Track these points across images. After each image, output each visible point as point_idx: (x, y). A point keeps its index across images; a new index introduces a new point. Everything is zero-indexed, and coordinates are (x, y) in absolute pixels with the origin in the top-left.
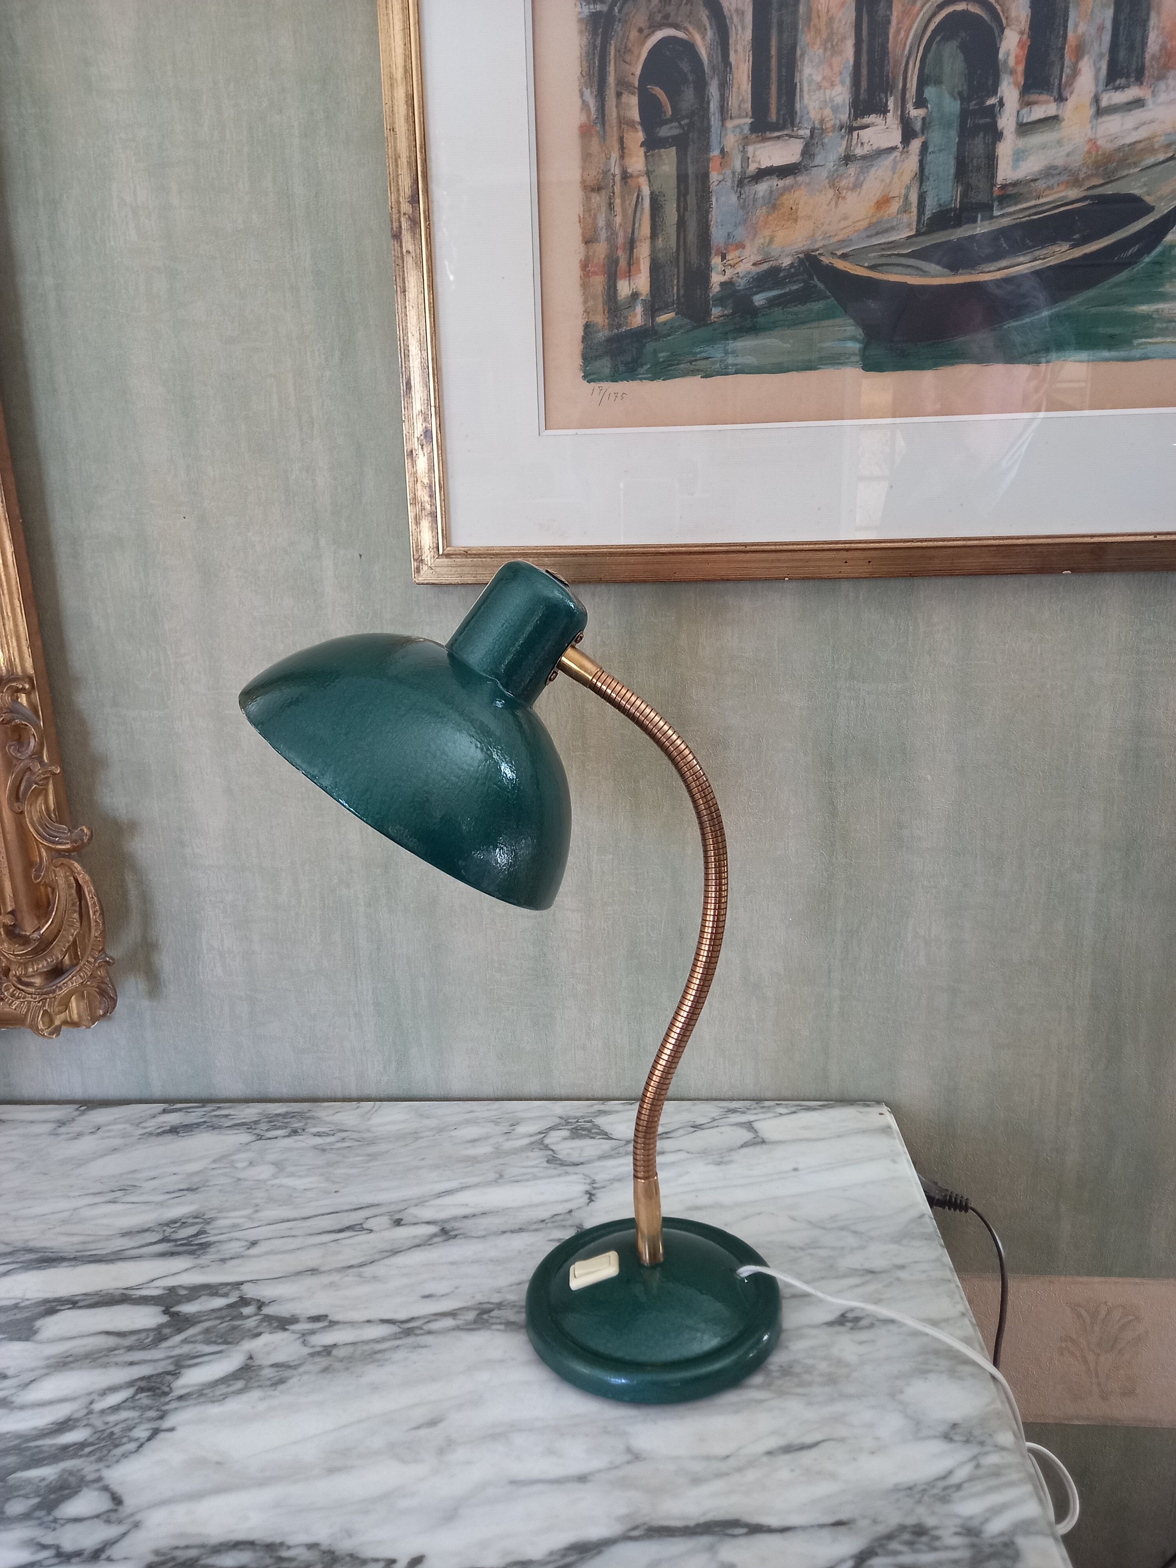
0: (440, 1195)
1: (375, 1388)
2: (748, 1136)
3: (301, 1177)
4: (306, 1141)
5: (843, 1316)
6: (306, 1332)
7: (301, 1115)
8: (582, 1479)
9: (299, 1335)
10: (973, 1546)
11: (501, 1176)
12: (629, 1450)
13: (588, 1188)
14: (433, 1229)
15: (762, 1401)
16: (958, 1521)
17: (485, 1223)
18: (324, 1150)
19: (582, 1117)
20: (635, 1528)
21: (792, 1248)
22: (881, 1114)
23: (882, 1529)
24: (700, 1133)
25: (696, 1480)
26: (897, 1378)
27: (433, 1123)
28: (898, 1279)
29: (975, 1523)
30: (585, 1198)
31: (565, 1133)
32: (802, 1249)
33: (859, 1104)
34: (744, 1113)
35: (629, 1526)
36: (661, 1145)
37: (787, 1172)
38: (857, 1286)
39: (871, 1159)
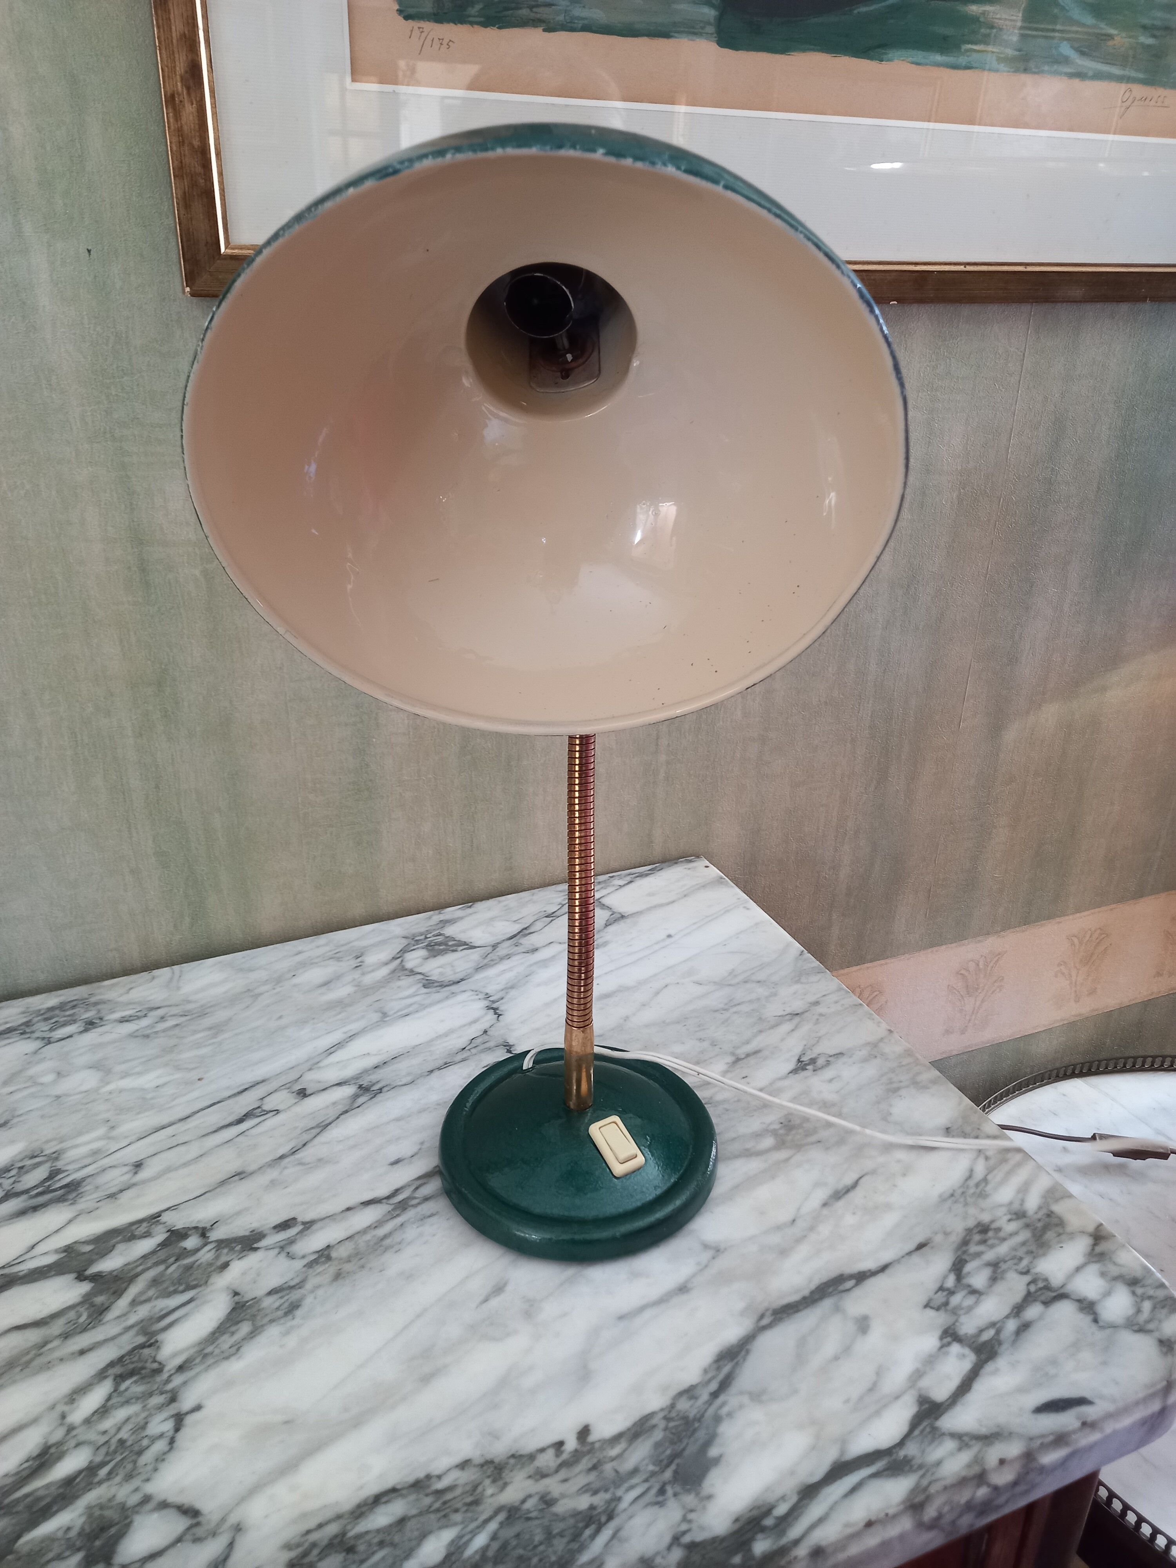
0: (330, 1051)
1: (409, 1276)
2: (604, 914)
3: (140, 1074)
4: (115, 1031)
5: (799, 1061)
6: (282, 1244)
7: (84, 1003)
8: (683, 1289)
9: (276, 1251)
10: (1027, 1226)
11: (385, 1015)
12: (706, 1246)
13: (486, 1003)
14: (349, 1091)
15: (787, 1160)
16: (1004, 1210)
17: (403, 1067)
18: (147, 1036)
19: (428, 932)
20: (762, 1316)
21: (715, 1011)
23: (956, 1238)
25: (783, 1252)
26: (878, 1103)
27: (262, 975)
28: (821, 1015)
29: (1016, 1206)
30: (491, 1015)
31: (422, 952)
32: (725, 1010)
33: (681, 862)
35: (755, 1317)
36: (528, 942)
37: (663, 940)
38: (793, 1030)
39: (727, 911)
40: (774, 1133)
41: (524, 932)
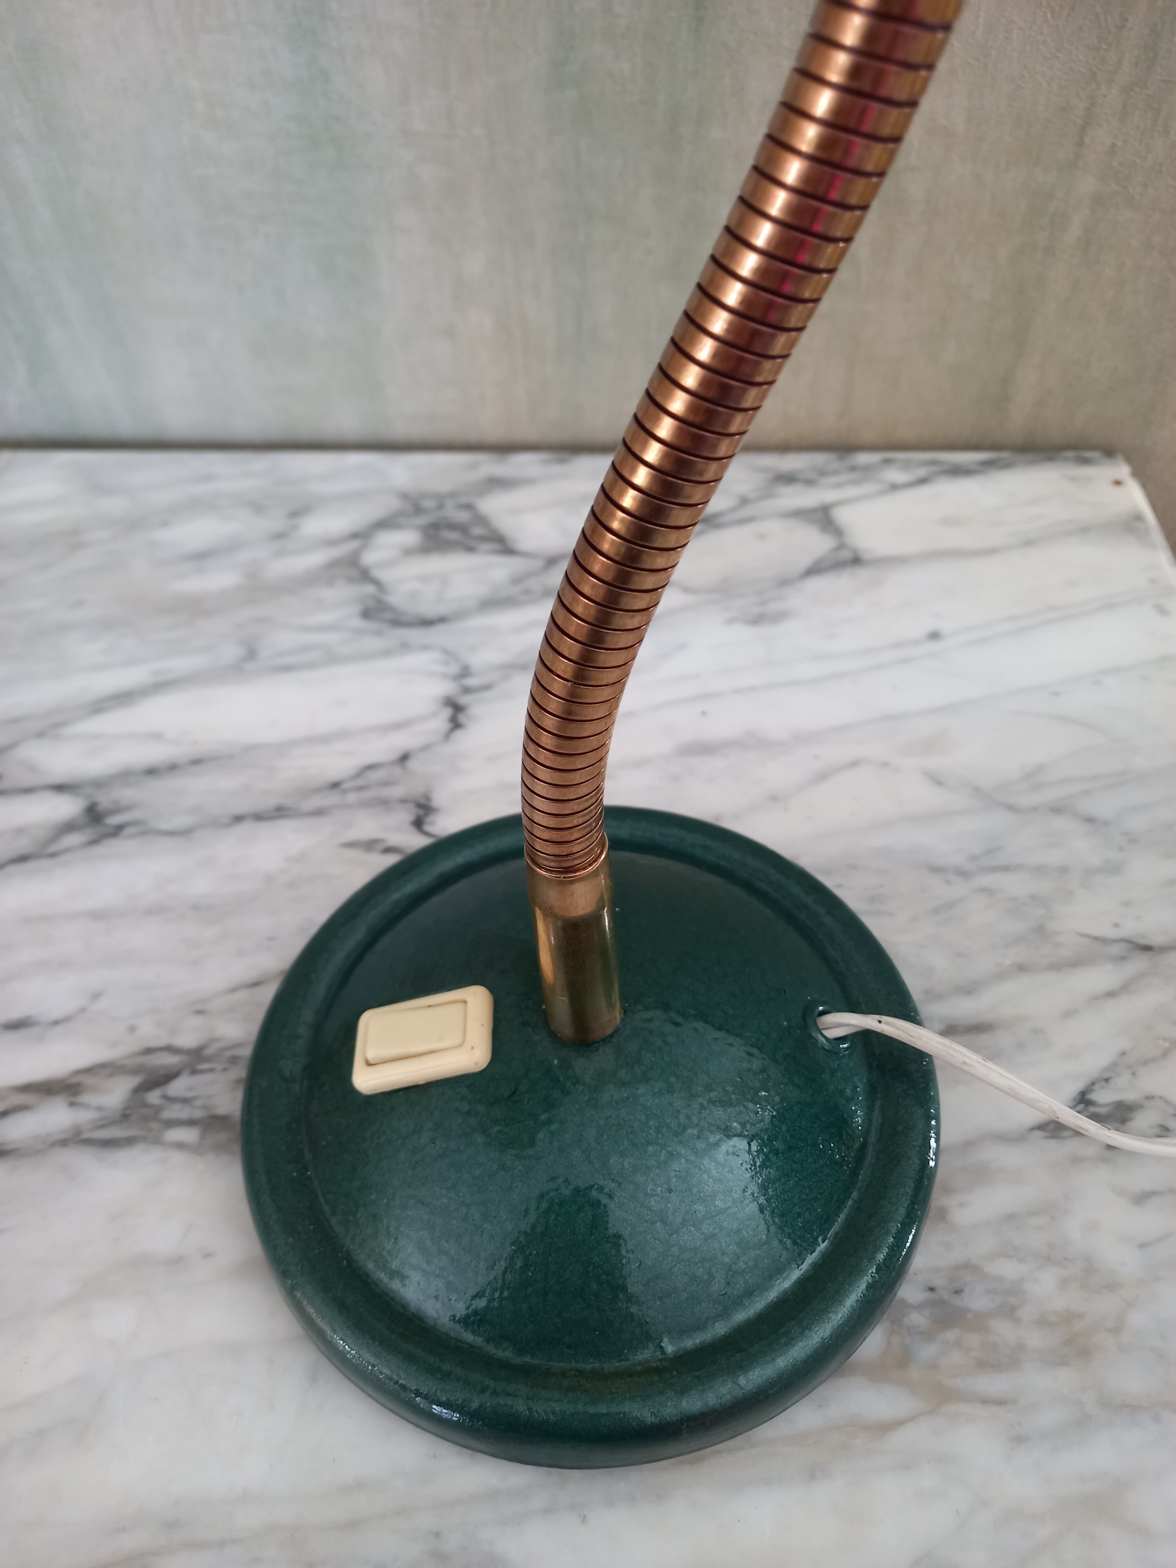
2: (819, 544)
11: (251, 654)
13: (451, 688)
14: (66, 808)
17: (197, 789)
19: (453, 495)
21: (937, 870)
22: (1118, 483)
27: (116, 505)
30: (441, 722)
31: (409, 537)
32: (964, 874)
33: (1066, 459)
34: (810, 483)
37: (915, 642)
38: (1111, 994)
39: (1108, 606)
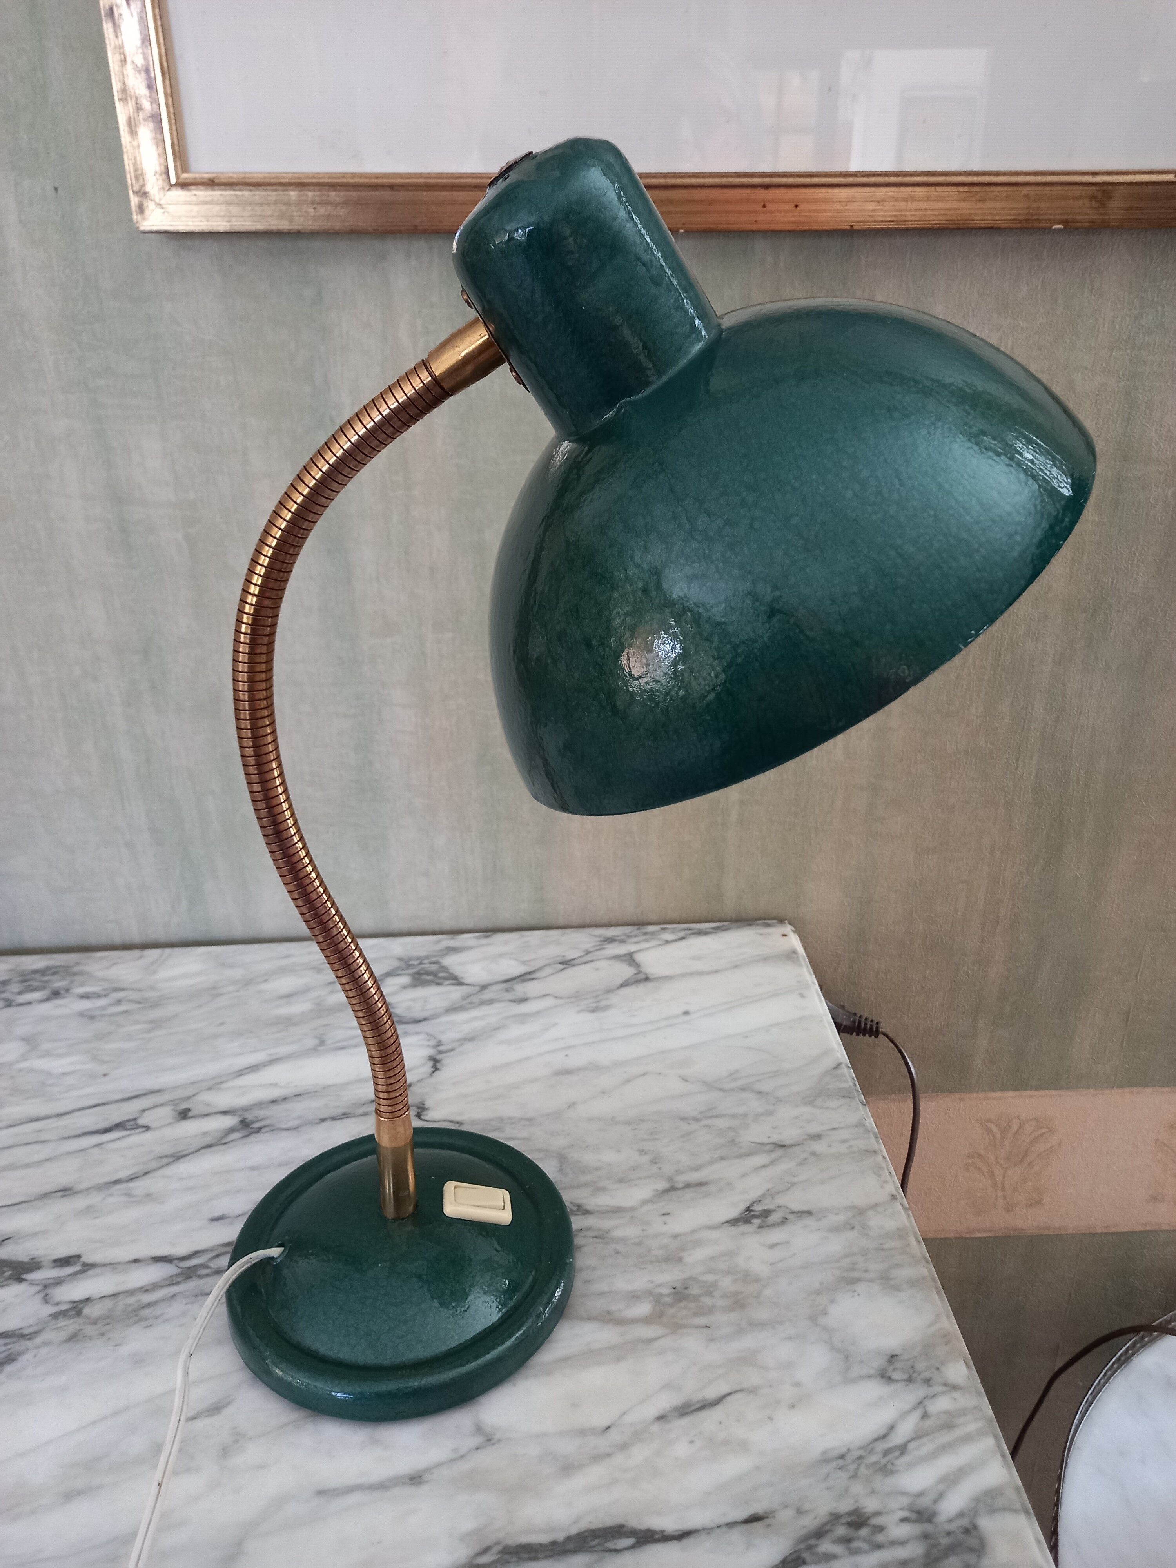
0: (241, 1073)
1: (138, 1361)
2: (627, 971)
3: (59, 1056)
4: (70, 1006)
5: (748, 1209)
6: (48, 1282)
7: (66, 971)
8: (415, 1479)
9: (38, 1288)
10: (926, 1536)
11: (322, 1043)
12: (479, 1429)
13: (431, 1052)
14: (229, 1121)
15: (650, 1341)
16: (905, 1501)
17: (299, 1108)
18: (92, 1018)
19: (427, 957)
20: (485, 1551)
21: (683, 1119)
22: (784, 935)
23: (809, 1523)
24: (571, 972)
25: (568, 1468)
26: (818, 1293)
27: (237, 973)
28: (814, 1154)
29: (925, 1502)
30: (427, 1068)
31: (405, 980)
32: (696, 1120)
33: (758, 924)
34: (622, 942)
35: (477, 1548)
36: (521, 989)
37: (677, 1017)
38: (764, 1166)
39: (775, 995)
40: (657, 1299)
41: (525, 977)
